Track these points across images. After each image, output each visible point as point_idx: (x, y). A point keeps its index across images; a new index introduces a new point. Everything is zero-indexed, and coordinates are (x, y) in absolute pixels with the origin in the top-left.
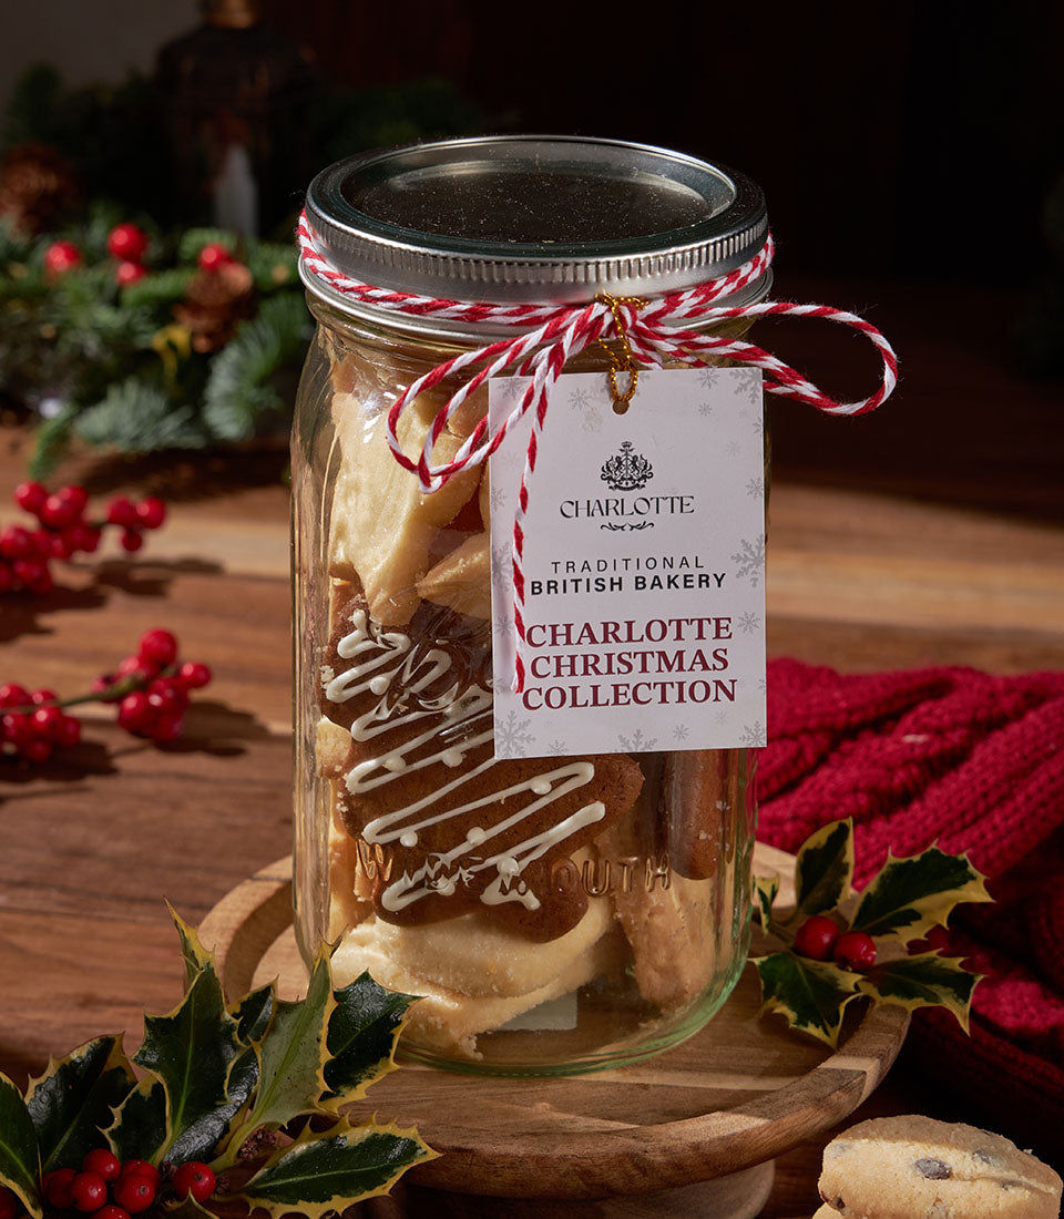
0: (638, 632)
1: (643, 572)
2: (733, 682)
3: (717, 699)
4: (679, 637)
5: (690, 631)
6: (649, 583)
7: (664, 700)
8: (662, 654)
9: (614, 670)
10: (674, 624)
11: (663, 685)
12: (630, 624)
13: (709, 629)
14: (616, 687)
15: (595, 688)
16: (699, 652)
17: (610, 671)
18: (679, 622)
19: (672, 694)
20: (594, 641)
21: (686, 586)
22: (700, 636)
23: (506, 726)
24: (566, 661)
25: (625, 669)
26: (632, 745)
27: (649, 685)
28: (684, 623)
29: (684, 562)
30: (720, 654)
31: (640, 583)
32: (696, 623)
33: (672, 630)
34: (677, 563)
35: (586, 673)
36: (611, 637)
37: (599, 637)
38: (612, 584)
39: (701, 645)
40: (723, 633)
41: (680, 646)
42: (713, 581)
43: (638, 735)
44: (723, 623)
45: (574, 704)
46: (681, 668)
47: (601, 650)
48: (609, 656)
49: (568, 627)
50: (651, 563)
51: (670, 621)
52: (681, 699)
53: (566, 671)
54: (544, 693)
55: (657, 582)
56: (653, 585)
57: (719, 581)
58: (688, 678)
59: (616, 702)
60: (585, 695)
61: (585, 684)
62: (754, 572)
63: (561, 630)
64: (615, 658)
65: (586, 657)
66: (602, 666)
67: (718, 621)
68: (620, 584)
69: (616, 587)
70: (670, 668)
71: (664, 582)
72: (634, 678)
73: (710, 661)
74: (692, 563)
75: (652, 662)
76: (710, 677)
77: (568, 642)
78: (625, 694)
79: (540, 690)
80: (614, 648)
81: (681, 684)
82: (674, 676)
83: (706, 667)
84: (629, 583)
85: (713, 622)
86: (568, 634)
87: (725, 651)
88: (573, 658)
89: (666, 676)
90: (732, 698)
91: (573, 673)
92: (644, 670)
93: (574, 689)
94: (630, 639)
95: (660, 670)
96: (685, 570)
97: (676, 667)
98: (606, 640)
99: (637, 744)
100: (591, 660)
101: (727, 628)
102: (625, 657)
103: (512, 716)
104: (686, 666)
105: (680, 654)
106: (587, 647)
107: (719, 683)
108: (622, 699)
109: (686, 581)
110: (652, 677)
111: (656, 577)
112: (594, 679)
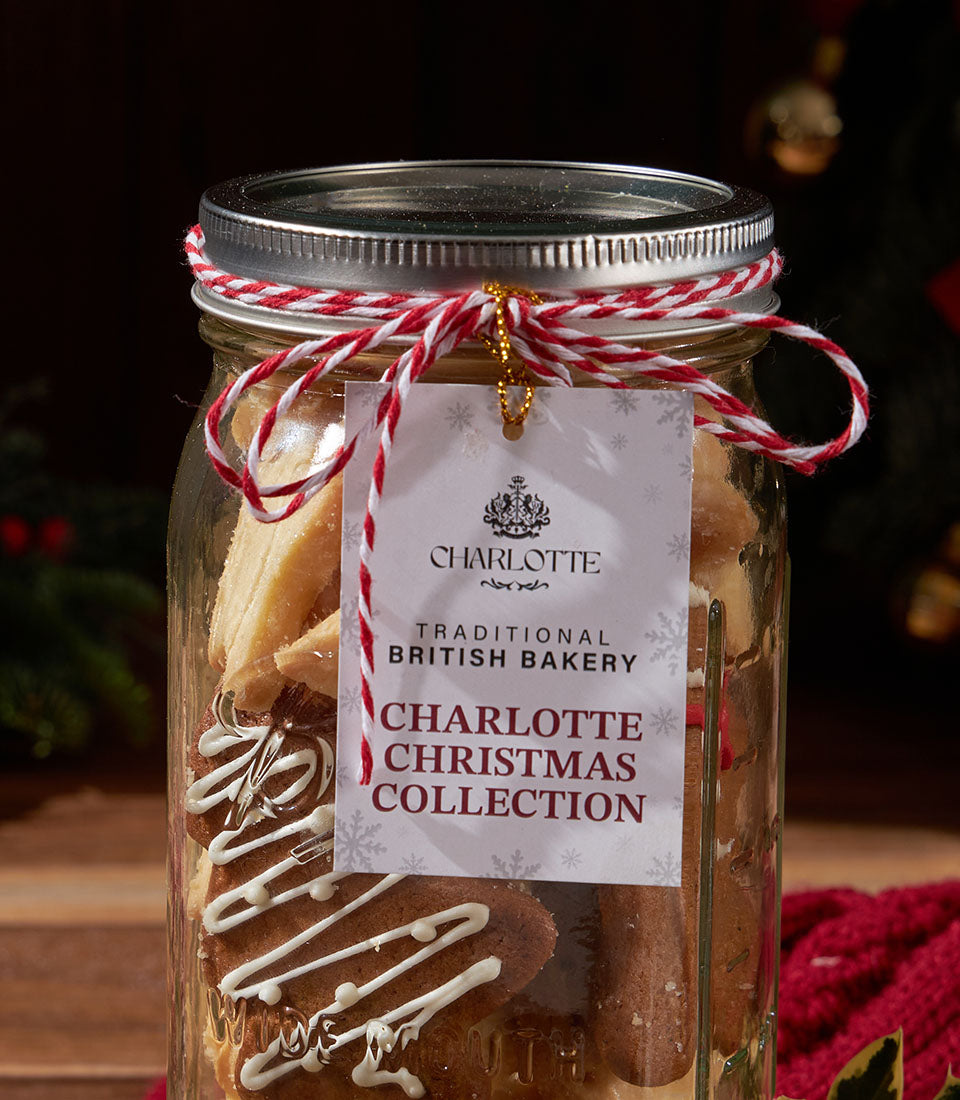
0: (524, 721)
1: (533, 645)
2: (641, 797)
3: (619, 819)
4: (575, 733)
5: (589, 727)
6: (539, 660)
7: (552, 814)
8: (553, 754)
9: (491, 769)
10: (569, 716)
11: (552, 794)
12: (513, 711)
13: (614, 726)
14: (492, 792)
15: (465, 791)
16: (600, 756)
17: (485, 771)
18: (575, 714)
19: (563, 806)
20: (466, 729)
21: (586, 668)
22: (602, 735)
23: (349, 829)
24: (429, 752)
25: (504, 769)
26: (508, 869)
27: (534, 793)
28: (581, 716)
29: (585, 637)
30: (627, 760)
31: (527, 659)
32: (597, 717)
33: (566, 723)
34: (576, 637)
35: (454, 769)
36: (488, 727)
37: (474, 724)
38: (493, 657)
39: (600, 745)
40: (631, 733)
41: (575, 745)
42: (620, 664)
43: (517, 857)
44: (632, 720)
45: (438, 809)
46: (575, 775)
47: (475, 742)
48: (485, 751)
49: (434, 708)
50: (543, 635)
51: (565, 712)
52: (574, 815)
53: (429, 765)
54: (400, 790)
55: (549, 660)
56: (545, 663)
57: (629, 665)
58: (584, 788)
59: (491, 811)
60: (452, 798)
61: (452, 785)
62: (674, 656)
63: (425, 711)
64: (492, 755)
65: (455, 750)
66: (476, 763)
67: (625, 716)
68: (502, 658)
69: (497, 662)
70: (561, 773)
71: (559, 662)
72: (515, 782)
73: (614, 768)
74: (595, 638)
75: (540, 764)
76: (613, 789)
77: (434, 728)
78: (503, 802)
79: (394, 787)
80: (491, 740)
81: (575, 796)
82: (567, 784)
83: (607, 776)
84: (514, 659)
85: (619, 718)
86: (434, 718)
87: (633, 756)
88: (438, 749)
89: (557, 783)
90: (638, 818)
91: (438, 769)
92: (528, 772)
93: (438, 790)
94: (512, 731)
95: (549, 775)
96: (585, 647)
97: (569, 771)
98: (482, 730)
99: (515, 868)
100: (462, 754)
101: (636, 726)
102: (505, 754)
103: (357, 817)
104: (583, 771)
105: (575, 755)
106: (456, 737)
107: (623, 798)
108: (499, 808)
109: (586, 662)
110: (539, 782)
111: (549, 654)
112: (464, 779)
